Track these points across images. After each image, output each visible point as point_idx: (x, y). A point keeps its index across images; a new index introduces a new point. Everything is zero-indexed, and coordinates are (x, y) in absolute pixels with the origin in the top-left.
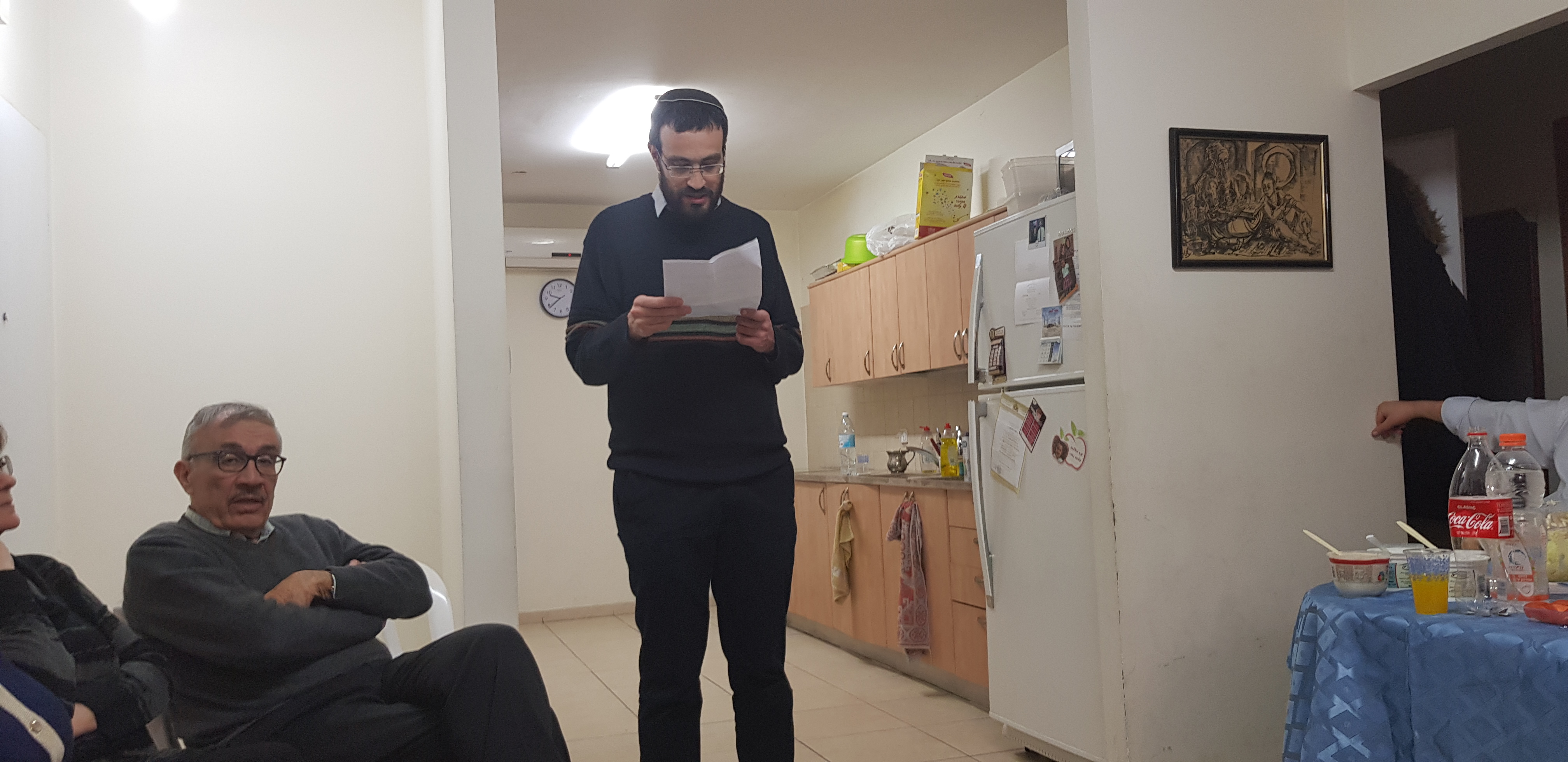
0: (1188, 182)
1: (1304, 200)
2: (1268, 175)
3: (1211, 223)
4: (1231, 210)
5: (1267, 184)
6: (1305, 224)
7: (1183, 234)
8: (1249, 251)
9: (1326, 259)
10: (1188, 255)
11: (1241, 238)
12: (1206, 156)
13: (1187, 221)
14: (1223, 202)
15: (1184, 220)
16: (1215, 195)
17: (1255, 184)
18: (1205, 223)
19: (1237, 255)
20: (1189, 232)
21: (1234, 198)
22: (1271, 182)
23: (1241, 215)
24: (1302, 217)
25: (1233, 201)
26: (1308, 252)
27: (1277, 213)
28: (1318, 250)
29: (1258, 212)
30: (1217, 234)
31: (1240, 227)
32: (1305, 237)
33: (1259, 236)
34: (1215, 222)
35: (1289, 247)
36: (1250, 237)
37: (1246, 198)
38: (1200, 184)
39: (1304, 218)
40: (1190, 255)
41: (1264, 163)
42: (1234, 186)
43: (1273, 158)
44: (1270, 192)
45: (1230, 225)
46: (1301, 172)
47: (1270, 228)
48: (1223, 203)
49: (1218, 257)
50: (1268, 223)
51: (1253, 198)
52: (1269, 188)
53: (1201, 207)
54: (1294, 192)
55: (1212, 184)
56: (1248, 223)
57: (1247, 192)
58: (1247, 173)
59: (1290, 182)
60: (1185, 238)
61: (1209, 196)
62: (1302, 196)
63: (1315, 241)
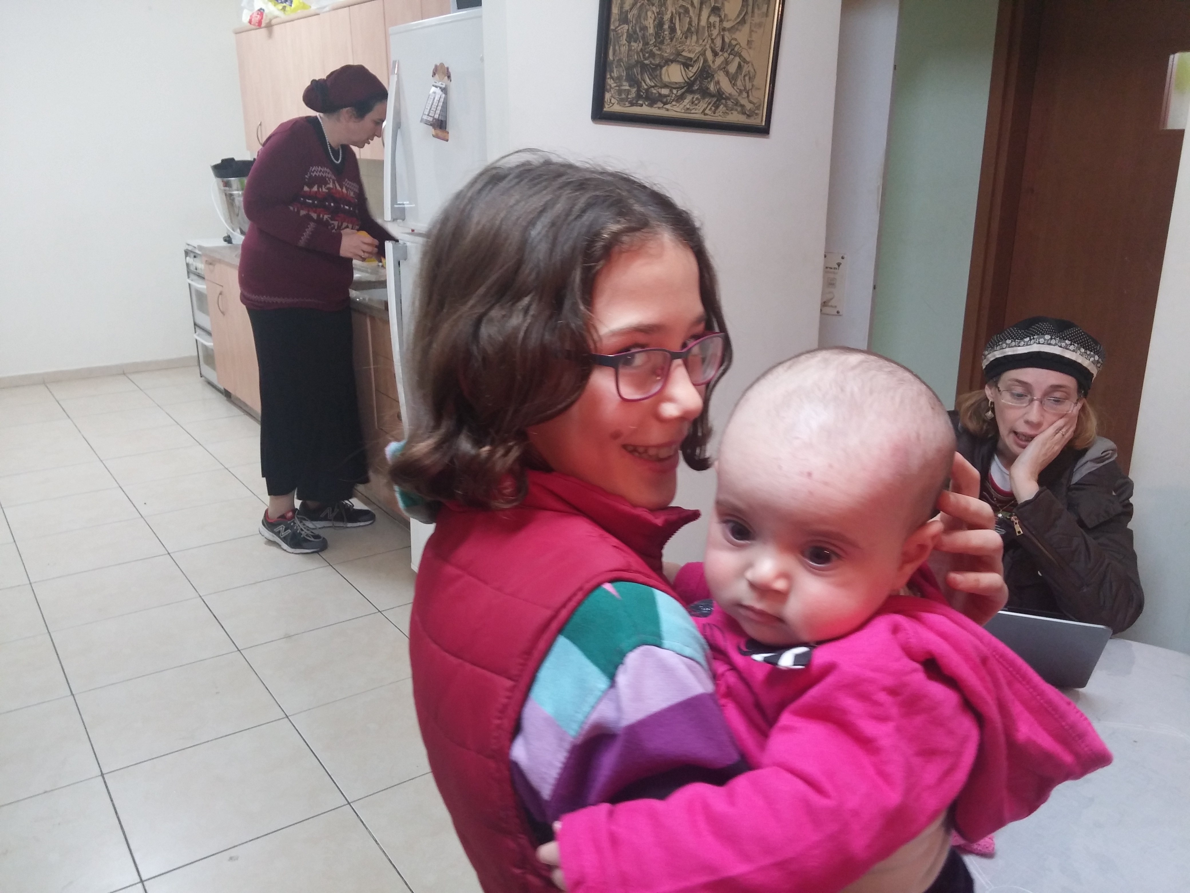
0: (622, 7)
1: (750, 48)
3: (644, 67)
4: (668, 51)
5: (712, 22)
6: (747, 78)
7: (608, 76)
8: (682, 106)
9: (764, 124)
10: (611, 105)
11: (675, 88)
13: (614, 60)
14: (660, 42)
15: (611, 57)
16: (652, 28)
17: (699, 20)
18: (635, 66)
19: (668, 110)
20: (615, 74)
21: (673, 35)
22: (718, 19)
23: (678, 59)
24: (746, 68)
25: (672, 41)
26: (746, 114)
27: (719, 60)
28: (756, 112)
29: (698, 57)
30: (648, 80)
31: (676, 74)
32: (745, 95)
34: (648, 65)
35: (726, 106)
36: (685, 88)
37: (686, 38)
38: (635, 11)
39: (747, 70)
40: (613, 104)
42: (675, 21)
45: (664, 69)
46: (753, 12)
47: (709, 79)
48: (659, 40)
49: (645, 110)
50: (707, 72)
51: (694, 38)
52: (714, 27)
53: (633, 44)
54: (741, 36)
55: (649, 14)
56: (685, 70)
57: (689, 29)
58: (692, 4)
59: (738, 23)
60: (610, 82)
61: (644, 28)
62: (749, 42)
63: (755, 101)
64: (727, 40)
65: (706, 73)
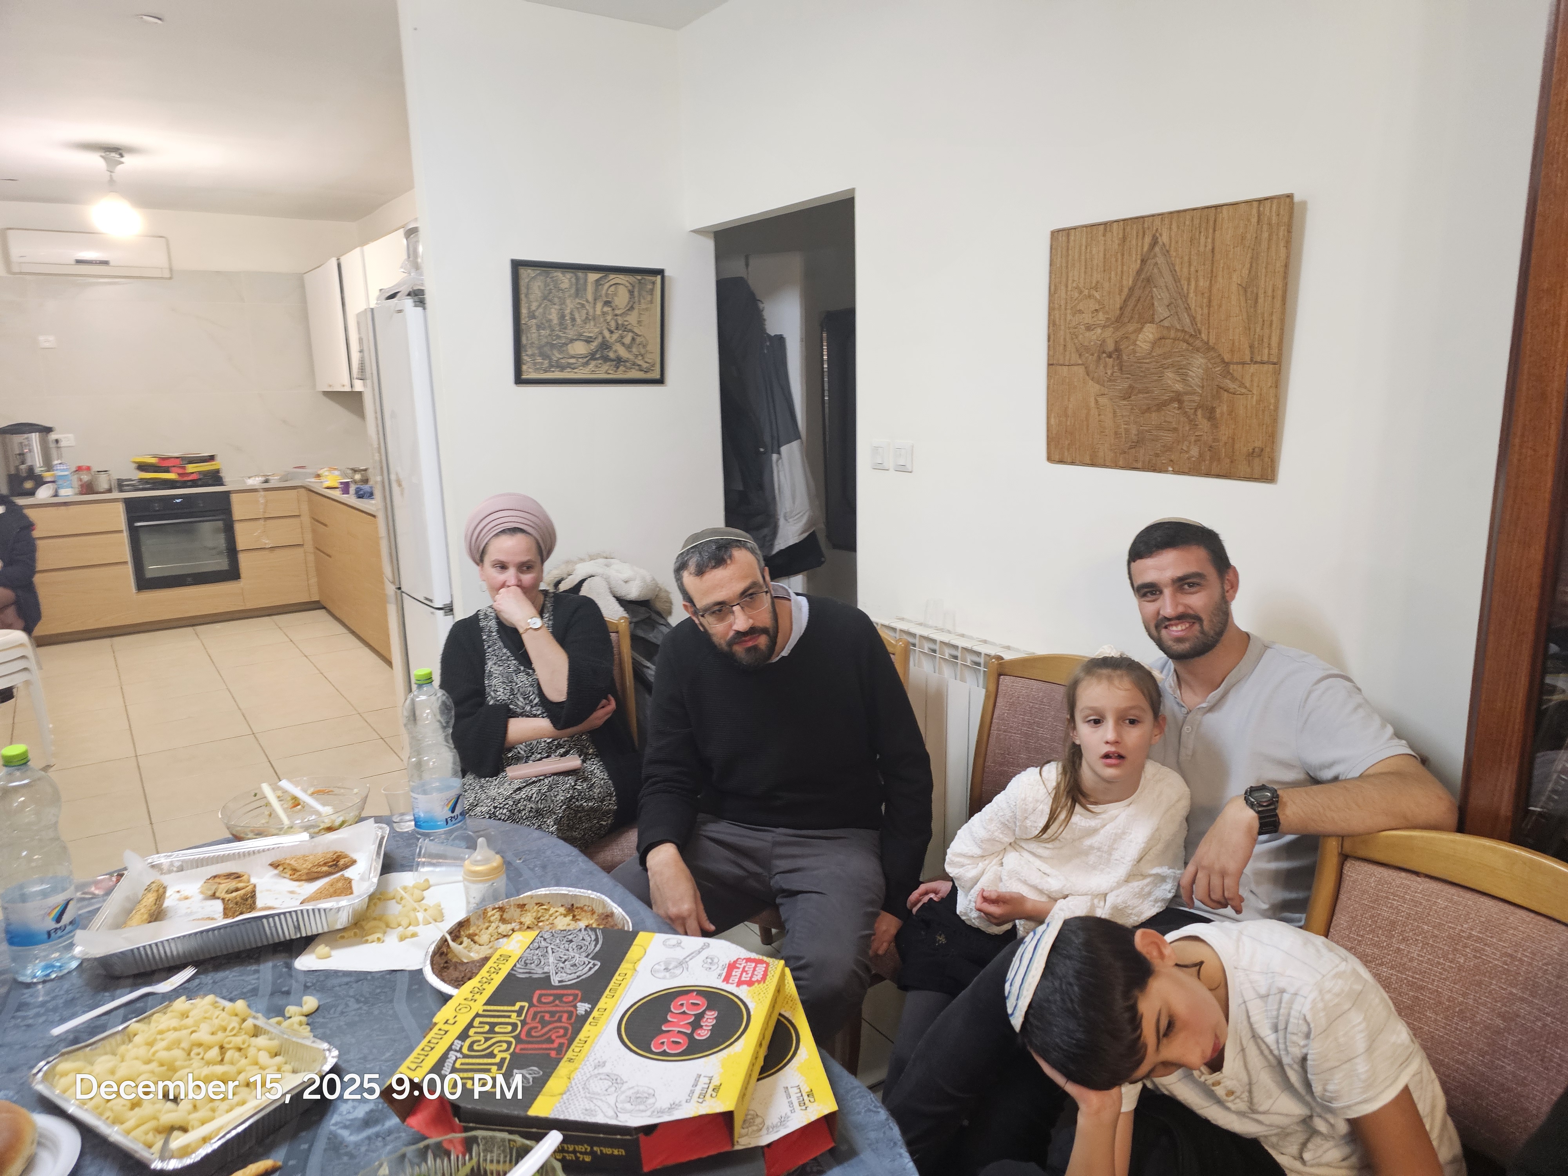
0: (529, 309)
1: (640, 326)
2: (607, 303)
3: (553, 346)
5: (606, 311)
6: (640, 346)
7: (524, 354)
8: (587, 370)
9: (659, 377)
10: (528, 373)
11: (580, 358)
12: (546, 285)
13: (527, 343)
15: (525, 341)
16: (556, 320)
17: (595, 311)
18: (545, 346)
19: (574, 373)
21: (574, 323)
22: (610, 309)
23: (580, 338)
24: (638, 340)
25: (573, 326)
26: (641, 370)
27: (615, 336)
28: (651, 369)
29: (597, 336)
30: (557, 354)
31: (580, 348)
32: (640, 358)
33: (598, 356)
34: (555, 344)
35: (625, 366)
36: (589, 357)
37: (585, 324)
38: (541, 310)
39: (640, 341)
40: (531, 372)
41: (604, 292)
42: (575, 313)
43: (612, 288)
44: (609, 318)
45: (570, 346)
46: (639, 301)
47: (608, 349)
48: (563, 327)
49: (557, 374)
50: (607, 345)
51: (592, 323)
52: (608, 314)
53: (541, 331)
54: (632, 318)
55: (553, 310)
56: (587, 345)
57: (587, 318)
58: (587, 301)
59: (628, 310)
60: (525, 358)
61: (550, 321)
62: (639, 322)
63: (650, 361)
64: (620, 322)
65: (605, 345)
